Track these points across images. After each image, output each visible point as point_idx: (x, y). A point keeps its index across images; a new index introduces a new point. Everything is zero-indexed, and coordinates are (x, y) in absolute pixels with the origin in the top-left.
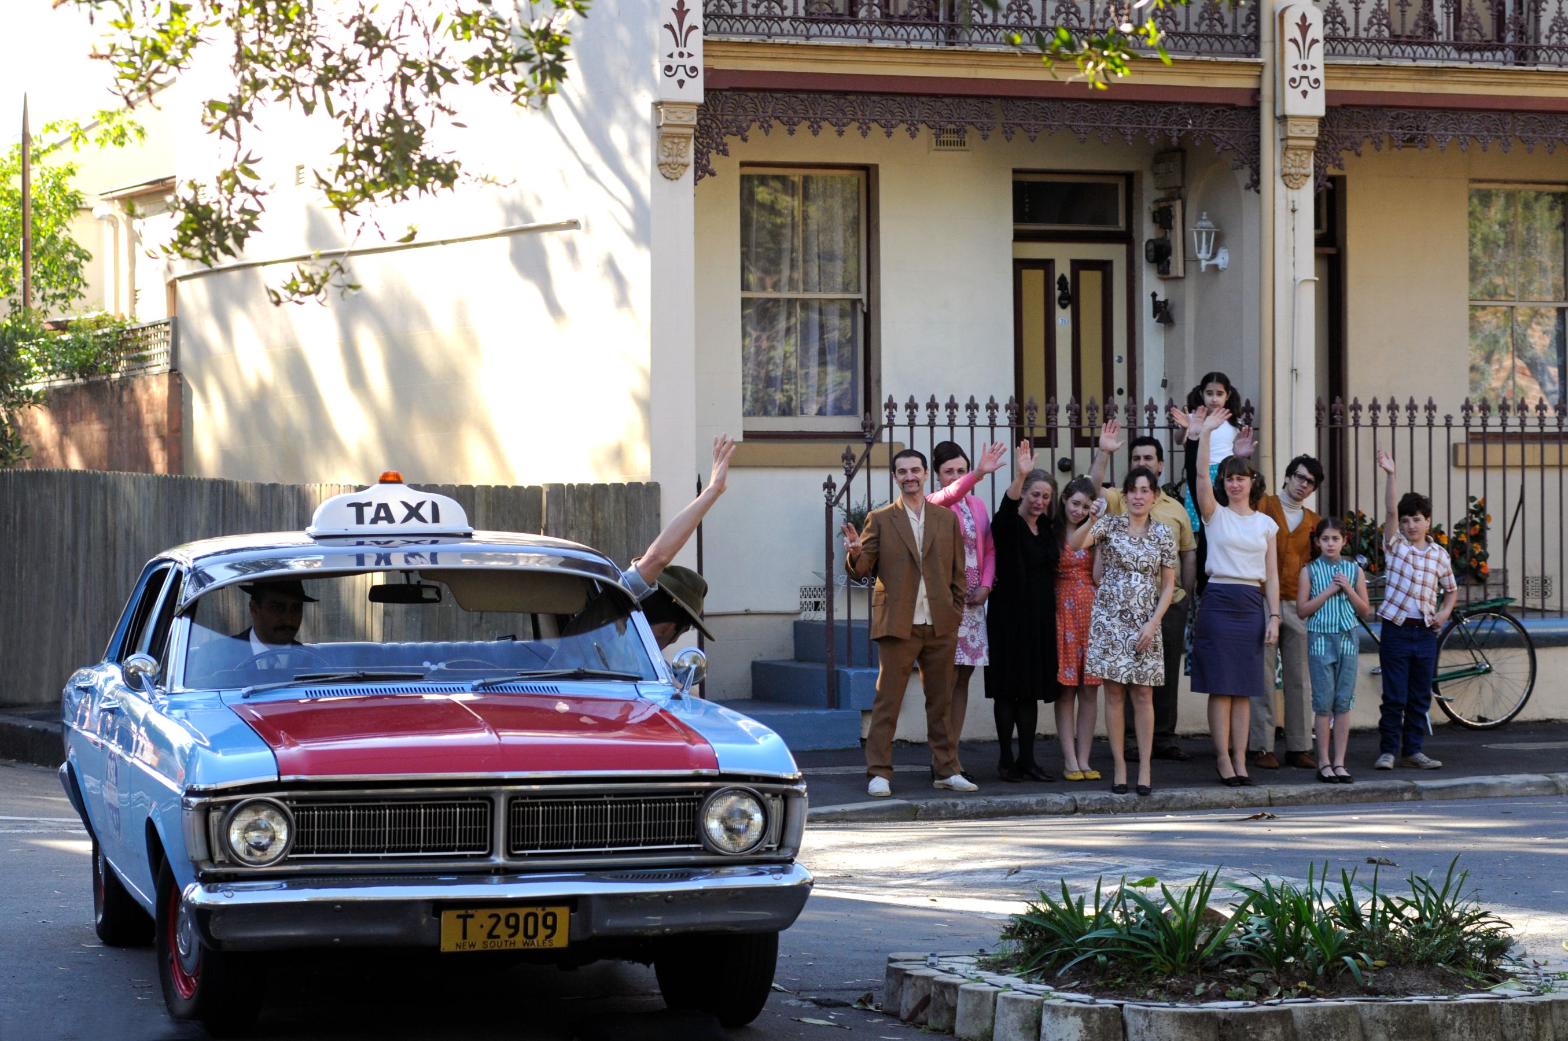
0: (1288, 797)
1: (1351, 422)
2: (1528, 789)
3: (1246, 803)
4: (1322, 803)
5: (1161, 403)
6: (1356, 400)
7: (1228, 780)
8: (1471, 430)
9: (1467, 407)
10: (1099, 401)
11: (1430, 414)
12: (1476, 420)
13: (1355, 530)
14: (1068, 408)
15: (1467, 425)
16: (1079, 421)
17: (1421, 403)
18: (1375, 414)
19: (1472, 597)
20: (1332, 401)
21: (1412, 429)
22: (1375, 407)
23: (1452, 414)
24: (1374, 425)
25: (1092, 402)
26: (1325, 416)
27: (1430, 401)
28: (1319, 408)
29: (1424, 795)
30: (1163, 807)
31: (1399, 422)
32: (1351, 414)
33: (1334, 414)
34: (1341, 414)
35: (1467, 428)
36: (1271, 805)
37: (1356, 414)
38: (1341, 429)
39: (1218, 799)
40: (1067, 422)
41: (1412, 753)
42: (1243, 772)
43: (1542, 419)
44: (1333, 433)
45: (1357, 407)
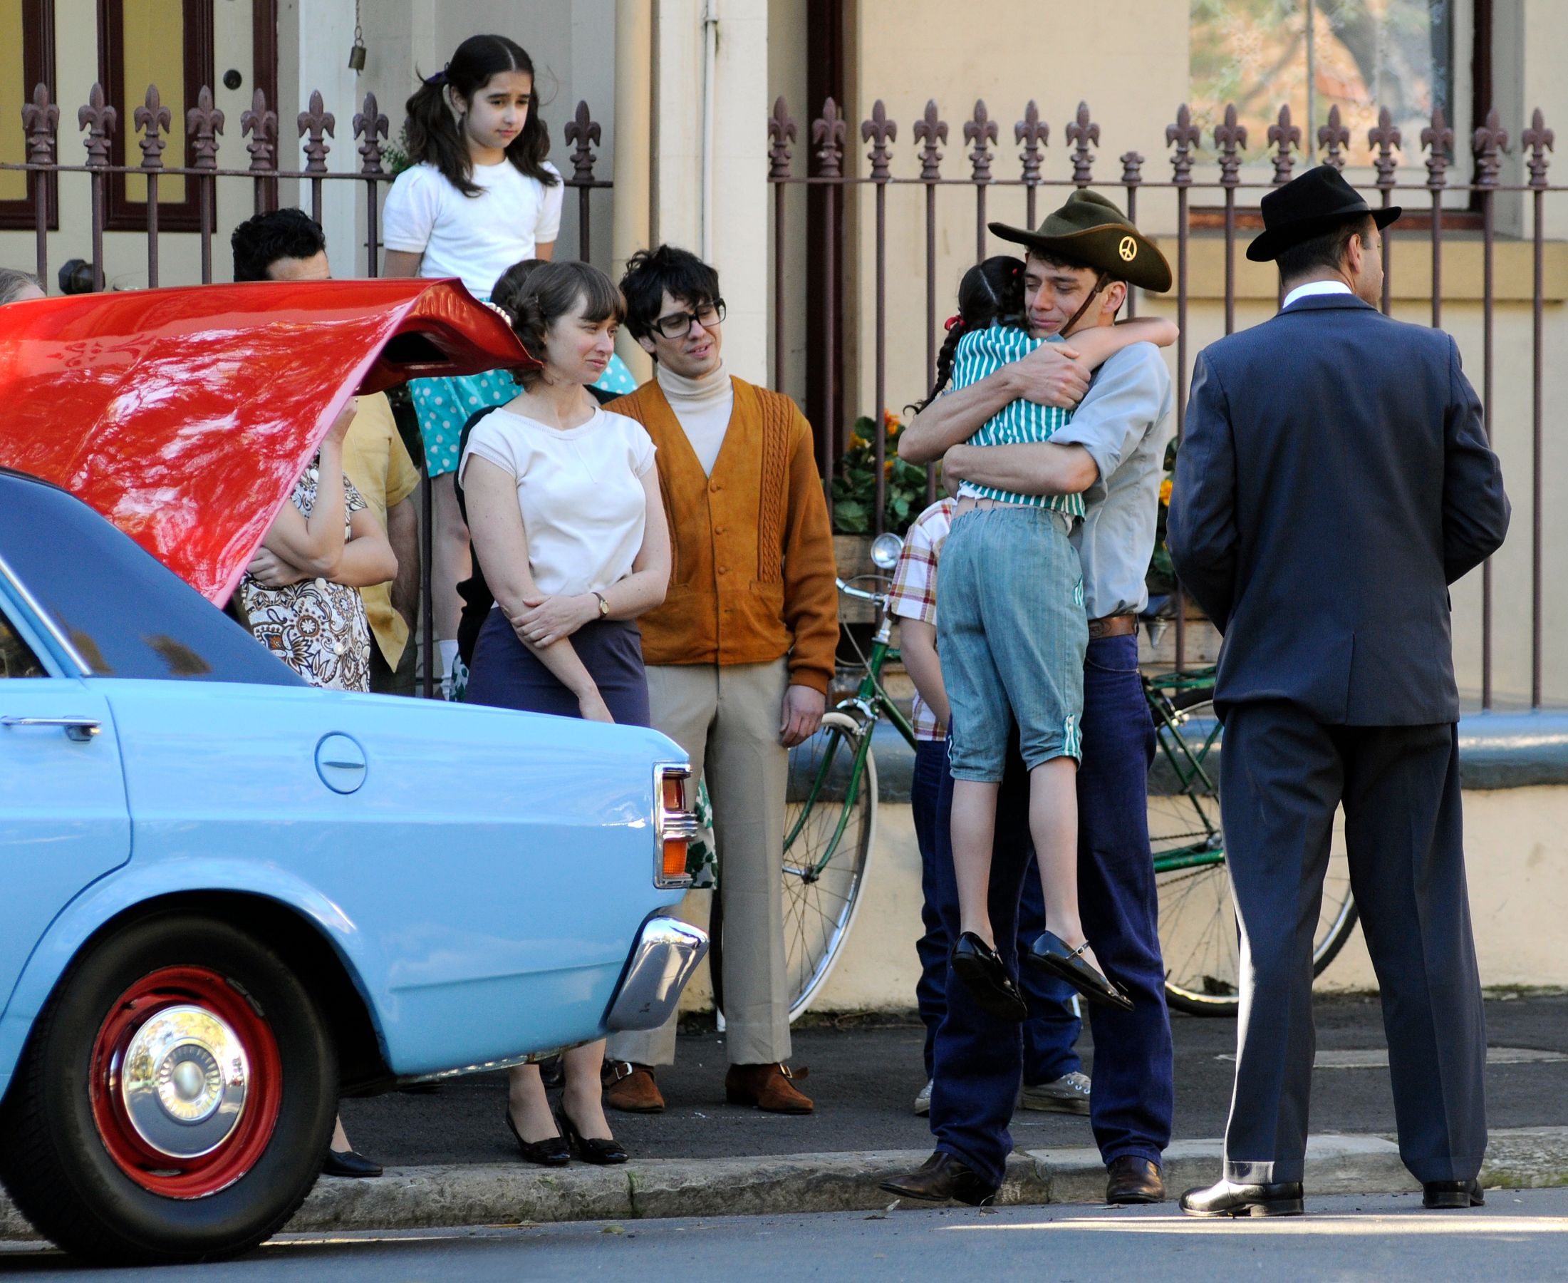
0: (683, 1192)
1: (866, 169)
2: (1341, 1175)
3: (566, 1209)
4: (776, 1209)
5: (344, 109)
6: (879, 109)
7: (538, 1146)
8: (1195, 197)
9: (1183, 134)
10: (173, 99)
11: (1082, 151)
12: (1206, 171)
13: (874, 468)
14: (85, 118)
15: (1181, 183)
16: (117, 153)
17: (1057, 119)
18: (930, 149)
19: (1191, 652)
20: (815, 111)
21: (1031, 190)
22: (930, 130)
23: (1141, 153)
24: (930, 178)
25: (151, 101)
26: (796, 151)
27: (1082, 116)
28: (778, 130)
29: (1058, 1187)
30: (337, 1218)
31: (995, 171)
32: (868, 147)
33: (820, 147)
34: (840, 147)
35: (1182, 191)
36: (635, 1214)
37: (879, 148)
38: (839, 189)
39: (488, 1199)
40: (82, 157)
41: (1054, 1076)
42: (598, 1126)
43: (1385, 169)
44: (816, 197)
45: (881, 130)
